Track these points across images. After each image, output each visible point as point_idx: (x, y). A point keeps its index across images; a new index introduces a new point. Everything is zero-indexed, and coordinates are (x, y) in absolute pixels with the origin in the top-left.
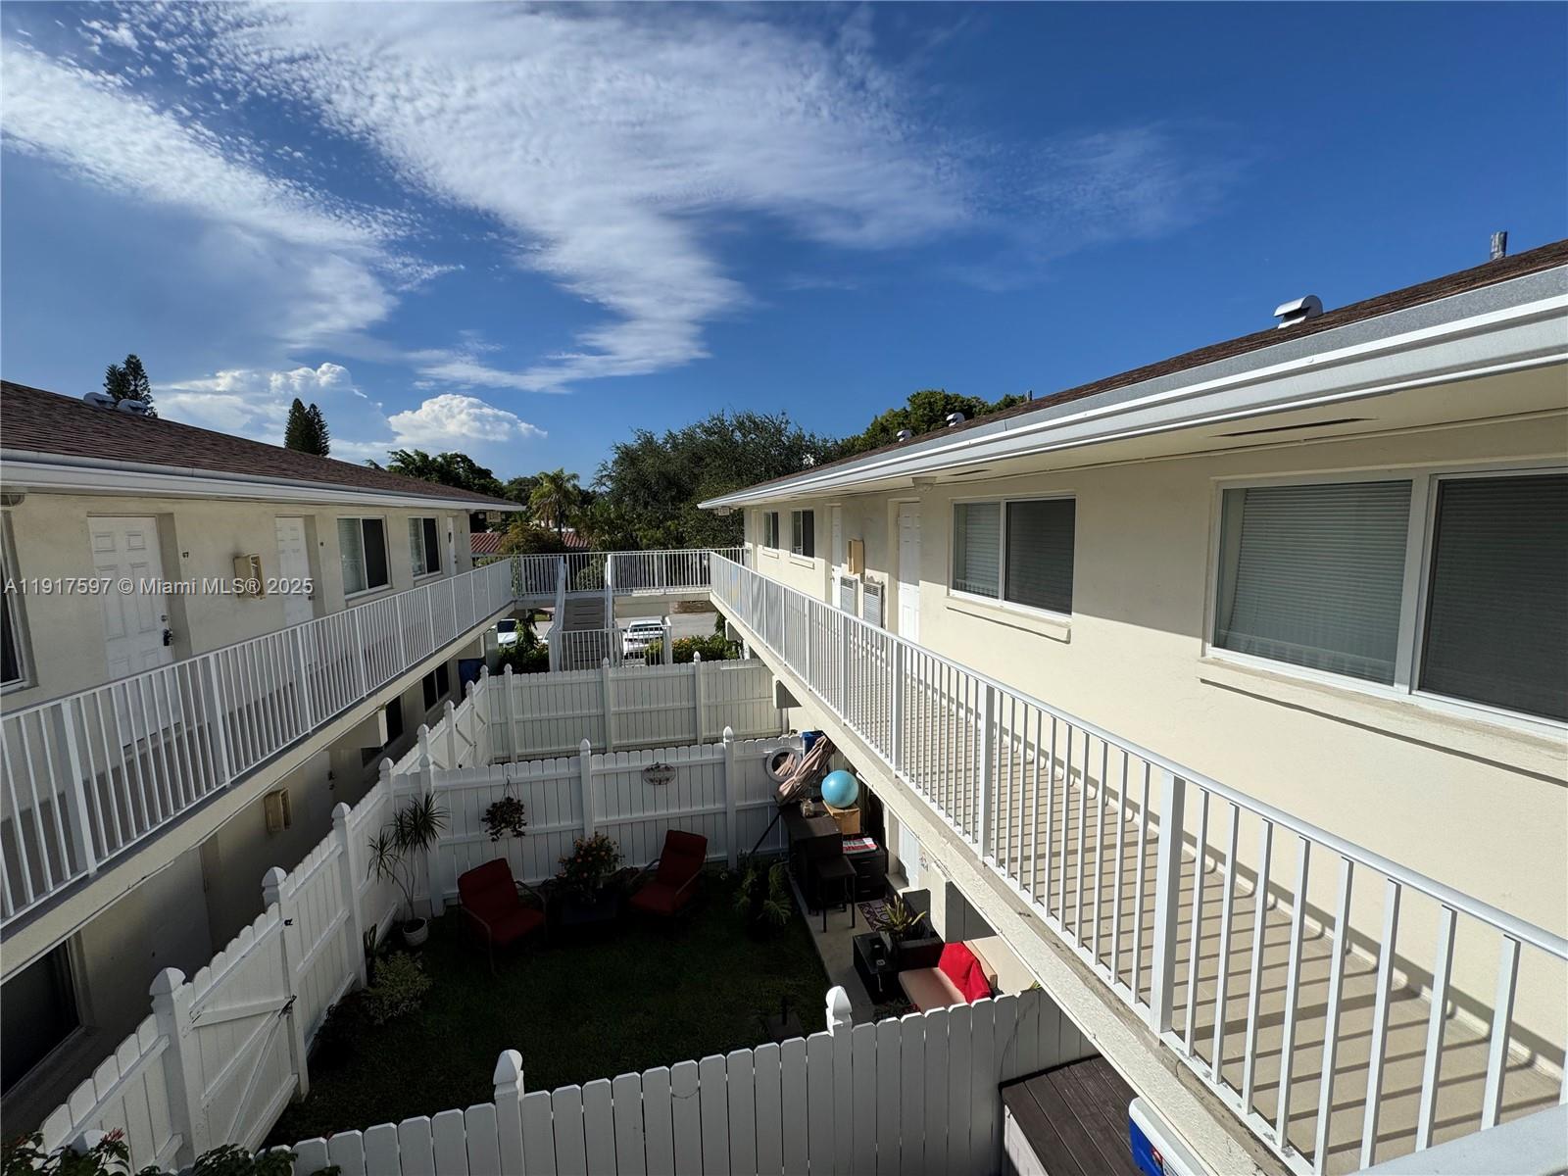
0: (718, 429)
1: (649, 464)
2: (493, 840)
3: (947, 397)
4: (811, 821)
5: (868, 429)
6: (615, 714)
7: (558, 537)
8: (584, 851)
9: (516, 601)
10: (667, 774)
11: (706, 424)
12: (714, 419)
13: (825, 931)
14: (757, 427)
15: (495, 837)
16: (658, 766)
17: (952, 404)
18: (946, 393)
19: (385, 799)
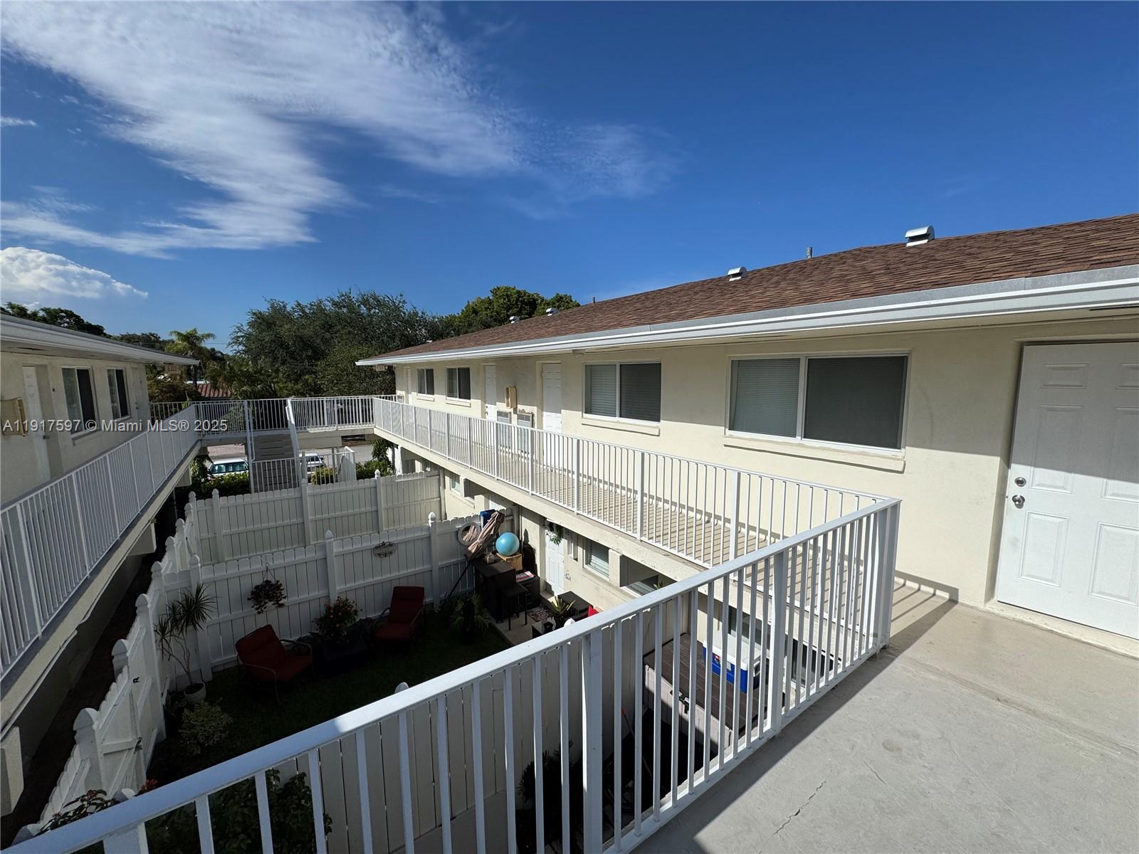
0: (345, 302)
1: (285, 330)
2: (259, 613)
3: (519, 292)
4: (494, 565)
5: (463, 310)
6: (312, 521)
7: (194, 388)
8: (334, 609)
9: (201, 440)
10: (390, 549)
11: (336, 299)
12: (343, 295)
13: (510, 629)
14: (379, 304)
15: (259, 610)
16: (384, 544)
17: (522, 297)
18: (517, 289)
19: (158, 595)
